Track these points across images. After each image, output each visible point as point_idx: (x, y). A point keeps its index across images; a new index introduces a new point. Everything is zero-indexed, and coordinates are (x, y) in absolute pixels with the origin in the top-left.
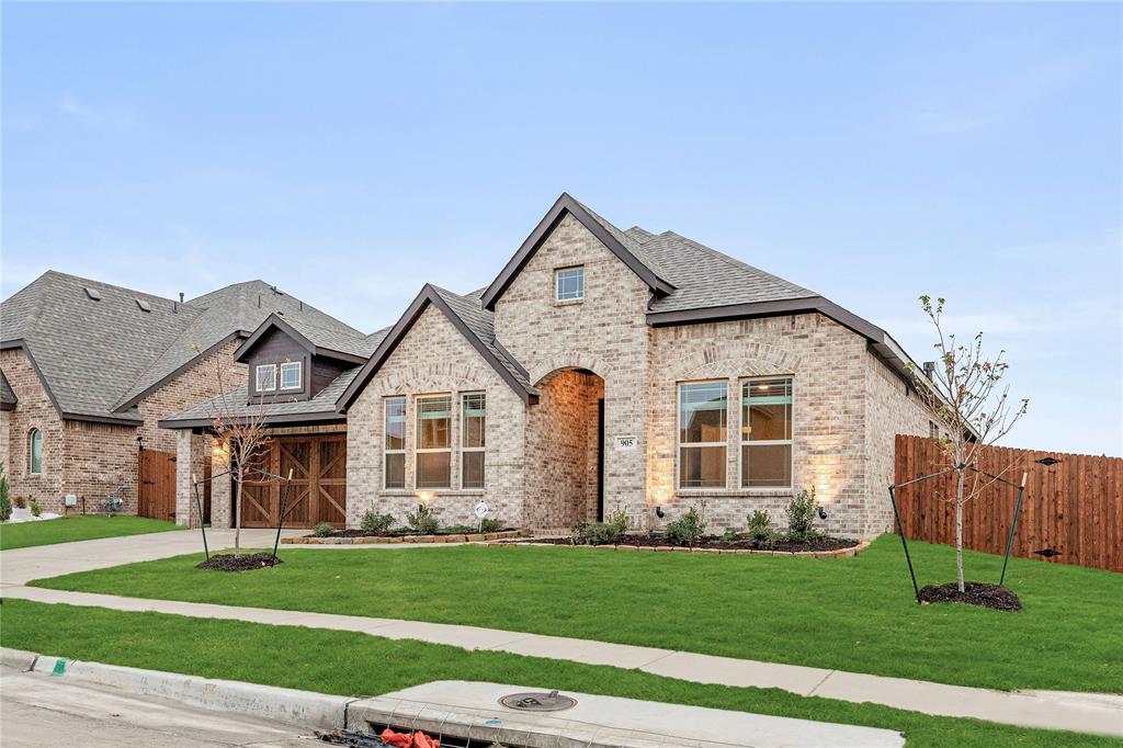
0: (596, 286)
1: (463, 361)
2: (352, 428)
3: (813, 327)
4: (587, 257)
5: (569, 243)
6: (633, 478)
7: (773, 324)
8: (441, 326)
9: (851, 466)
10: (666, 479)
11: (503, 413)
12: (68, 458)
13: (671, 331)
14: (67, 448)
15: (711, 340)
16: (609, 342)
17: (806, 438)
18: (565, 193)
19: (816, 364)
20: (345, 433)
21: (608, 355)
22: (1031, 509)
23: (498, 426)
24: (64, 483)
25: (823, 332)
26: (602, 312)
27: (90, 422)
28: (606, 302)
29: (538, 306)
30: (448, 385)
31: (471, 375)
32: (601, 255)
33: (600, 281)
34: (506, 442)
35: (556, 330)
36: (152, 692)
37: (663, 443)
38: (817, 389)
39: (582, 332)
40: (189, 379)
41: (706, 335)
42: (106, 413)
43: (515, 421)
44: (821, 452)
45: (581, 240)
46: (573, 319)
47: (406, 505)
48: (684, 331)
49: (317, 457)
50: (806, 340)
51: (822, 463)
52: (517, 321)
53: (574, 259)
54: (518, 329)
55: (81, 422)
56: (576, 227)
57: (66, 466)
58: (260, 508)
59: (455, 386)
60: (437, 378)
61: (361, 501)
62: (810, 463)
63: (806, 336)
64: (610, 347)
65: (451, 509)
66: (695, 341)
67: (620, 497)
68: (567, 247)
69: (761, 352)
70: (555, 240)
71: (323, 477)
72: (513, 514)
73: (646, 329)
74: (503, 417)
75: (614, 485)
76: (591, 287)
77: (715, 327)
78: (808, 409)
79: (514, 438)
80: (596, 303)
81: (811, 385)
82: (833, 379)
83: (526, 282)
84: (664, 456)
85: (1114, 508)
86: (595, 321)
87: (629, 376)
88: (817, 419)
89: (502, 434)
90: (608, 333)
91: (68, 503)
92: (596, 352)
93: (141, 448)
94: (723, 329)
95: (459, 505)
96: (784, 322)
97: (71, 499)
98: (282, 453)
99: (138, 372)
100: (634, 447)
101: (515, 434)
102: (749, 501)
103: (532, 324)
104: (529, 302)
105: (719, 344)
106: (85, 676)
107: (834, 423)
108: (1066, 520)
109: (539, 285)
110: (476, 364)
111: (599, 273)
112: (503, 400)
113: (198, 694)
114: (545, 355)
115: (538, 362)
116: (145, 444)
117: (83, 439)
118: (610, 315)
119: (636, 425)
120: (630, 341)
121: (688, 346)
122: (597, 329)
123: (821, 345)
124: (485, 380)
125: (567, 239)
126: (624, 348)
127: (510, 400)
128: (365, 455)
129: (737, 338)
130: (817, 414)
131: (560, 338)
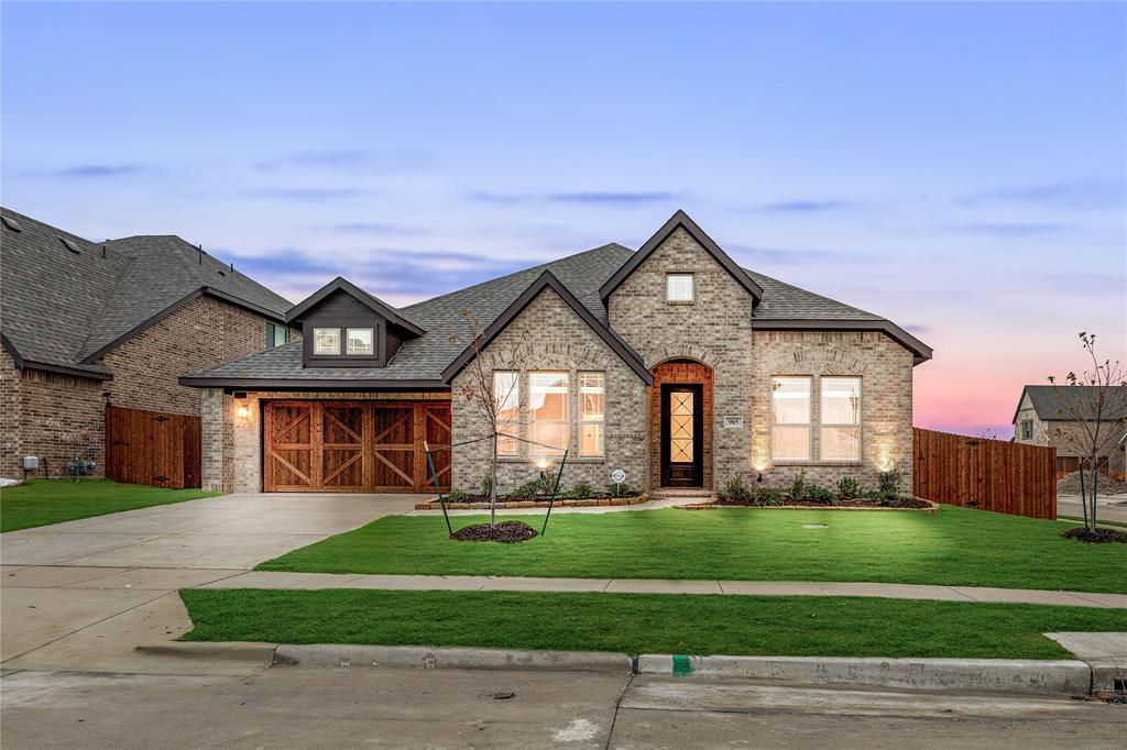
0: (706, 292)
1: (581, 344)
2: (457, 397)
3: (876, 342)
4: (697, 266)
5: (679, 253)
6: (740, 451)
7: (846, 337)
8: (558, 310)
9: (903, 445)
10: (764, 451)
11: (623, 392)
12: (26, 412)
13: (767, 335)
14: (25, 401)
15: (799, 345)
16: (718, 339)
17: (872, 423)
18: (680, 211)
19: (878, 370)
20: (450, 401)
21: (718, 350)
22: (963, 475)
23: (619, 403)
24: (21, 442)
25: (883, 346)
26: (711, 314)
27: (51, 373)
28: (716, 306)
29: (651, 302)
30: (566, 364)
31: (591, 357)
32: (709, 267)
33: (710, 288)
34: (627, 417)
35: (669, 324)
36: (836, 680)
37: (761, 423)
38: (879, 388)
39: (693, 328)
40: (156, 333)
41: (795, 340)
42: (71, 363)
43: (635, 399)
44: (882, 434)
45: (692, 252)
46: (685, 317)
47: (522, 471)
48: (778, 336)
49: (372, 423)
50: (871, 351)
51: (883, 442)
52: (631, 313)
53: (685, 266)
54: (632, 320)
55: (41, 372)
56: (687, 240)
57: (25, 423)
58: (298, 472)
59: (573, 365)
60: (554, 357)
61: (469, 467)
62: (874, 442)
63: (871, 349)
64: (718, 343)
65: (571, 475)
66: (786, 344)
67: (729, 466)
68: (678, 256)
69: (838, 357)
70: (667, 249)
71: (379, 443)
72: (635, 479)
73: (750, 331)
74: (623, 396)
75: (724, 455)
76: (701, 292)
77: (802, 335)
78: (872, 402)
79: (635, 414)
80: (706, 306)
81: (875, 384)
82: (890, 381)
83: (640, 281)
84: (761, 433)
85: (1011, 474)
86: (705, 320)
87: (736, 368)
88: (880, 409)
89: (623, 410)
90: (717, 332)
91: (28, 465)
92: (707, 347)
93: (108, 405)
94: (808, 337)
95: (579, 471)
96: (855, 336)
97: (31, 460)
98: (325, 418)
99: (89, 320)
100: (740, 425)
101: (635, 411)
102: (830, 470)
103: (646, 317)
104: (643, 298)
105: (805, 348)
106: (726, 672)
107: (891, 413)
108: (984, 481)
109: (652, 284)
110: (596, 348)
111: (708, 282)
112: (623, 381)
113: (903, 675)
114: (659, 345)
115: (652, 350)
116: (112, 400)
117: (44, 393)
118: (719, 317)
119: (743, 408)
120: (737, 339)
121: (781, 348)
122: (707, 328)
123: (882, 356)
124: (605, 362)
125: (679, 249)
126: (731, 344)
127: (631, 381)
128: (474, 423)
129: (820, 345)
130: (879, 406)
131: (672, 331)
